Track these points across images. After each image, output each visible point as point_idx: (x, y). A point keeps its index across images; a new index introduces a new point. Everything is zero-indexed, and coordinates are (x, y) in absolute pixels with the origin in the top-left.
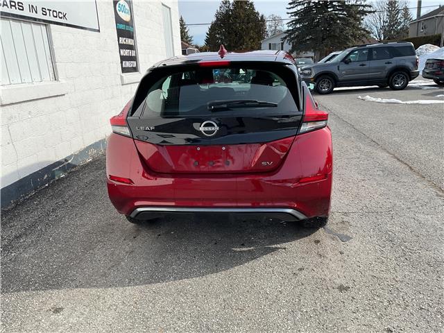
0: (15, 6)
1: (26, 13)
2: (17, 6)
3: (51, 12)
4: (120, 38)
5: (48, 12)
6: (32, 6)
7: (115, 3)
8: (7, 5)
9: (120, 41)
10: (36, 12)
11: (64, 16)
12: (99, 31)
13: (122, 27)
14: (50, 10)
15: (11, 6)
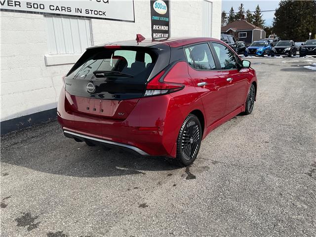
0: (65, 10)
1: (73, 13)
2: (66, 10)
3: (93, 12)
4: (154, 26)
5: (90, 12)
6: (78, 9)
7: (152, 3)
8: (59, 9)
9: (154, 28)
10: (81, 12)
11: (104, 13)
12: (134, 22)
13: (156, 18)
14: (92, 11)
15: (62, 10)
